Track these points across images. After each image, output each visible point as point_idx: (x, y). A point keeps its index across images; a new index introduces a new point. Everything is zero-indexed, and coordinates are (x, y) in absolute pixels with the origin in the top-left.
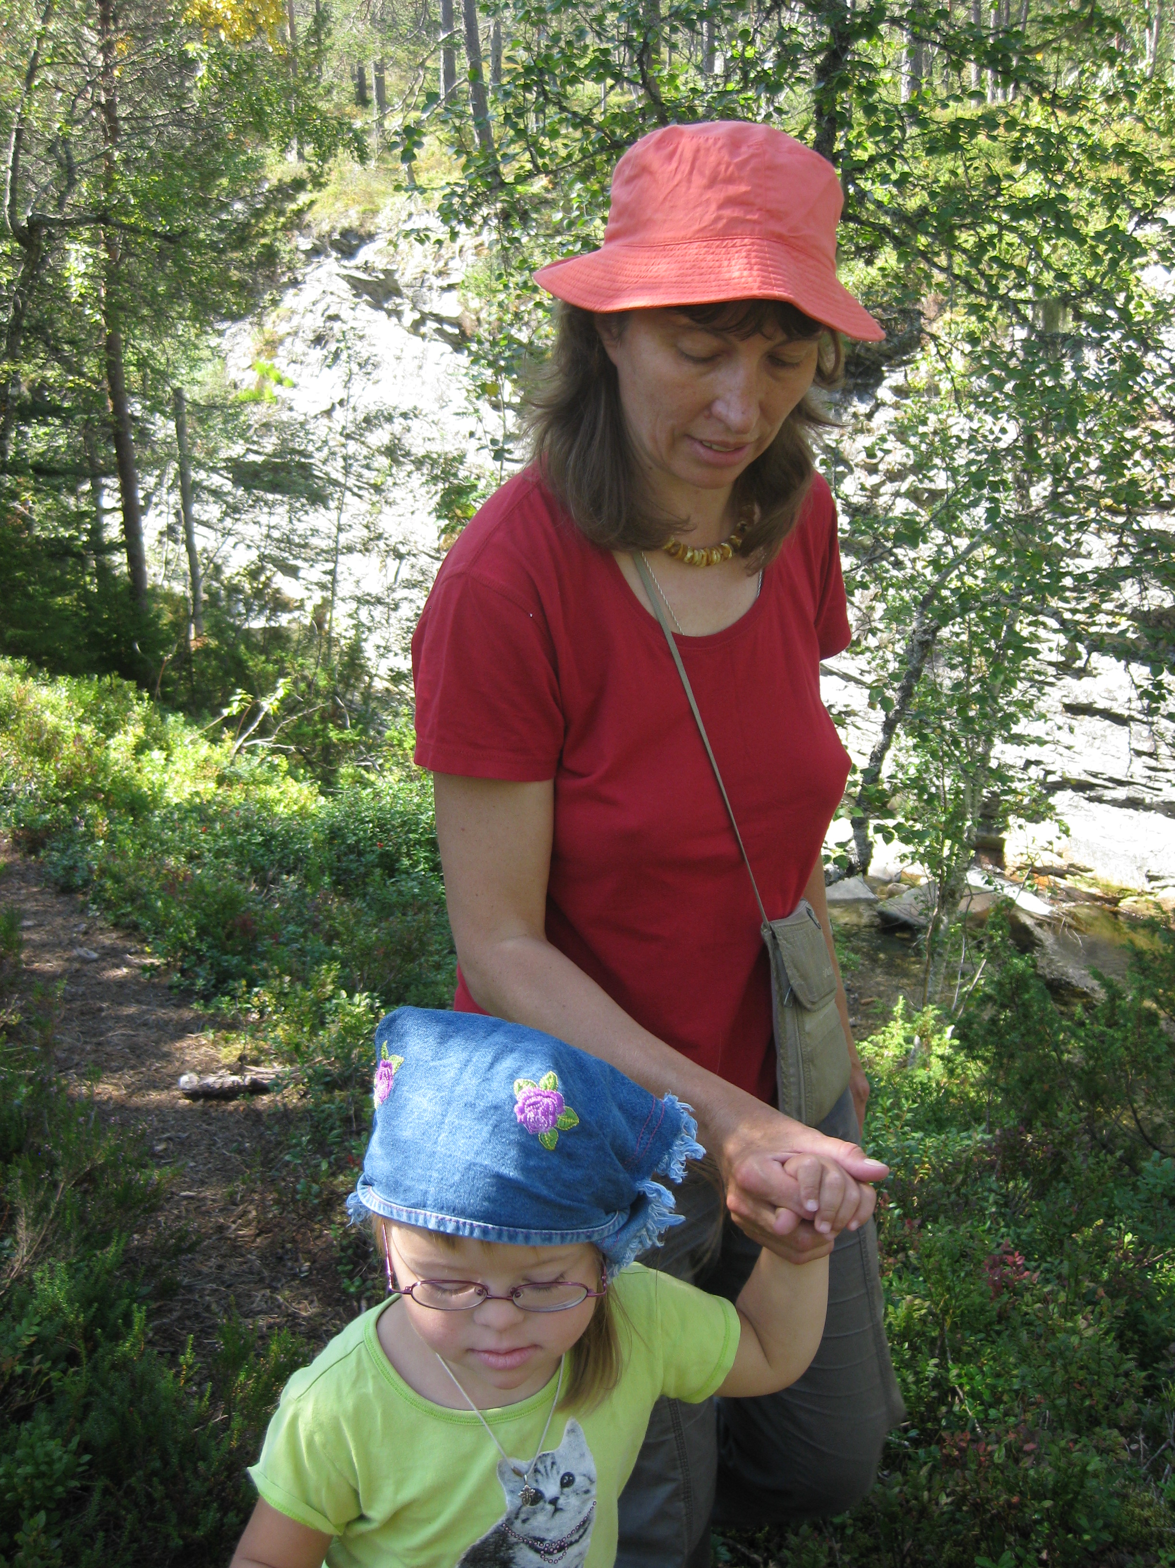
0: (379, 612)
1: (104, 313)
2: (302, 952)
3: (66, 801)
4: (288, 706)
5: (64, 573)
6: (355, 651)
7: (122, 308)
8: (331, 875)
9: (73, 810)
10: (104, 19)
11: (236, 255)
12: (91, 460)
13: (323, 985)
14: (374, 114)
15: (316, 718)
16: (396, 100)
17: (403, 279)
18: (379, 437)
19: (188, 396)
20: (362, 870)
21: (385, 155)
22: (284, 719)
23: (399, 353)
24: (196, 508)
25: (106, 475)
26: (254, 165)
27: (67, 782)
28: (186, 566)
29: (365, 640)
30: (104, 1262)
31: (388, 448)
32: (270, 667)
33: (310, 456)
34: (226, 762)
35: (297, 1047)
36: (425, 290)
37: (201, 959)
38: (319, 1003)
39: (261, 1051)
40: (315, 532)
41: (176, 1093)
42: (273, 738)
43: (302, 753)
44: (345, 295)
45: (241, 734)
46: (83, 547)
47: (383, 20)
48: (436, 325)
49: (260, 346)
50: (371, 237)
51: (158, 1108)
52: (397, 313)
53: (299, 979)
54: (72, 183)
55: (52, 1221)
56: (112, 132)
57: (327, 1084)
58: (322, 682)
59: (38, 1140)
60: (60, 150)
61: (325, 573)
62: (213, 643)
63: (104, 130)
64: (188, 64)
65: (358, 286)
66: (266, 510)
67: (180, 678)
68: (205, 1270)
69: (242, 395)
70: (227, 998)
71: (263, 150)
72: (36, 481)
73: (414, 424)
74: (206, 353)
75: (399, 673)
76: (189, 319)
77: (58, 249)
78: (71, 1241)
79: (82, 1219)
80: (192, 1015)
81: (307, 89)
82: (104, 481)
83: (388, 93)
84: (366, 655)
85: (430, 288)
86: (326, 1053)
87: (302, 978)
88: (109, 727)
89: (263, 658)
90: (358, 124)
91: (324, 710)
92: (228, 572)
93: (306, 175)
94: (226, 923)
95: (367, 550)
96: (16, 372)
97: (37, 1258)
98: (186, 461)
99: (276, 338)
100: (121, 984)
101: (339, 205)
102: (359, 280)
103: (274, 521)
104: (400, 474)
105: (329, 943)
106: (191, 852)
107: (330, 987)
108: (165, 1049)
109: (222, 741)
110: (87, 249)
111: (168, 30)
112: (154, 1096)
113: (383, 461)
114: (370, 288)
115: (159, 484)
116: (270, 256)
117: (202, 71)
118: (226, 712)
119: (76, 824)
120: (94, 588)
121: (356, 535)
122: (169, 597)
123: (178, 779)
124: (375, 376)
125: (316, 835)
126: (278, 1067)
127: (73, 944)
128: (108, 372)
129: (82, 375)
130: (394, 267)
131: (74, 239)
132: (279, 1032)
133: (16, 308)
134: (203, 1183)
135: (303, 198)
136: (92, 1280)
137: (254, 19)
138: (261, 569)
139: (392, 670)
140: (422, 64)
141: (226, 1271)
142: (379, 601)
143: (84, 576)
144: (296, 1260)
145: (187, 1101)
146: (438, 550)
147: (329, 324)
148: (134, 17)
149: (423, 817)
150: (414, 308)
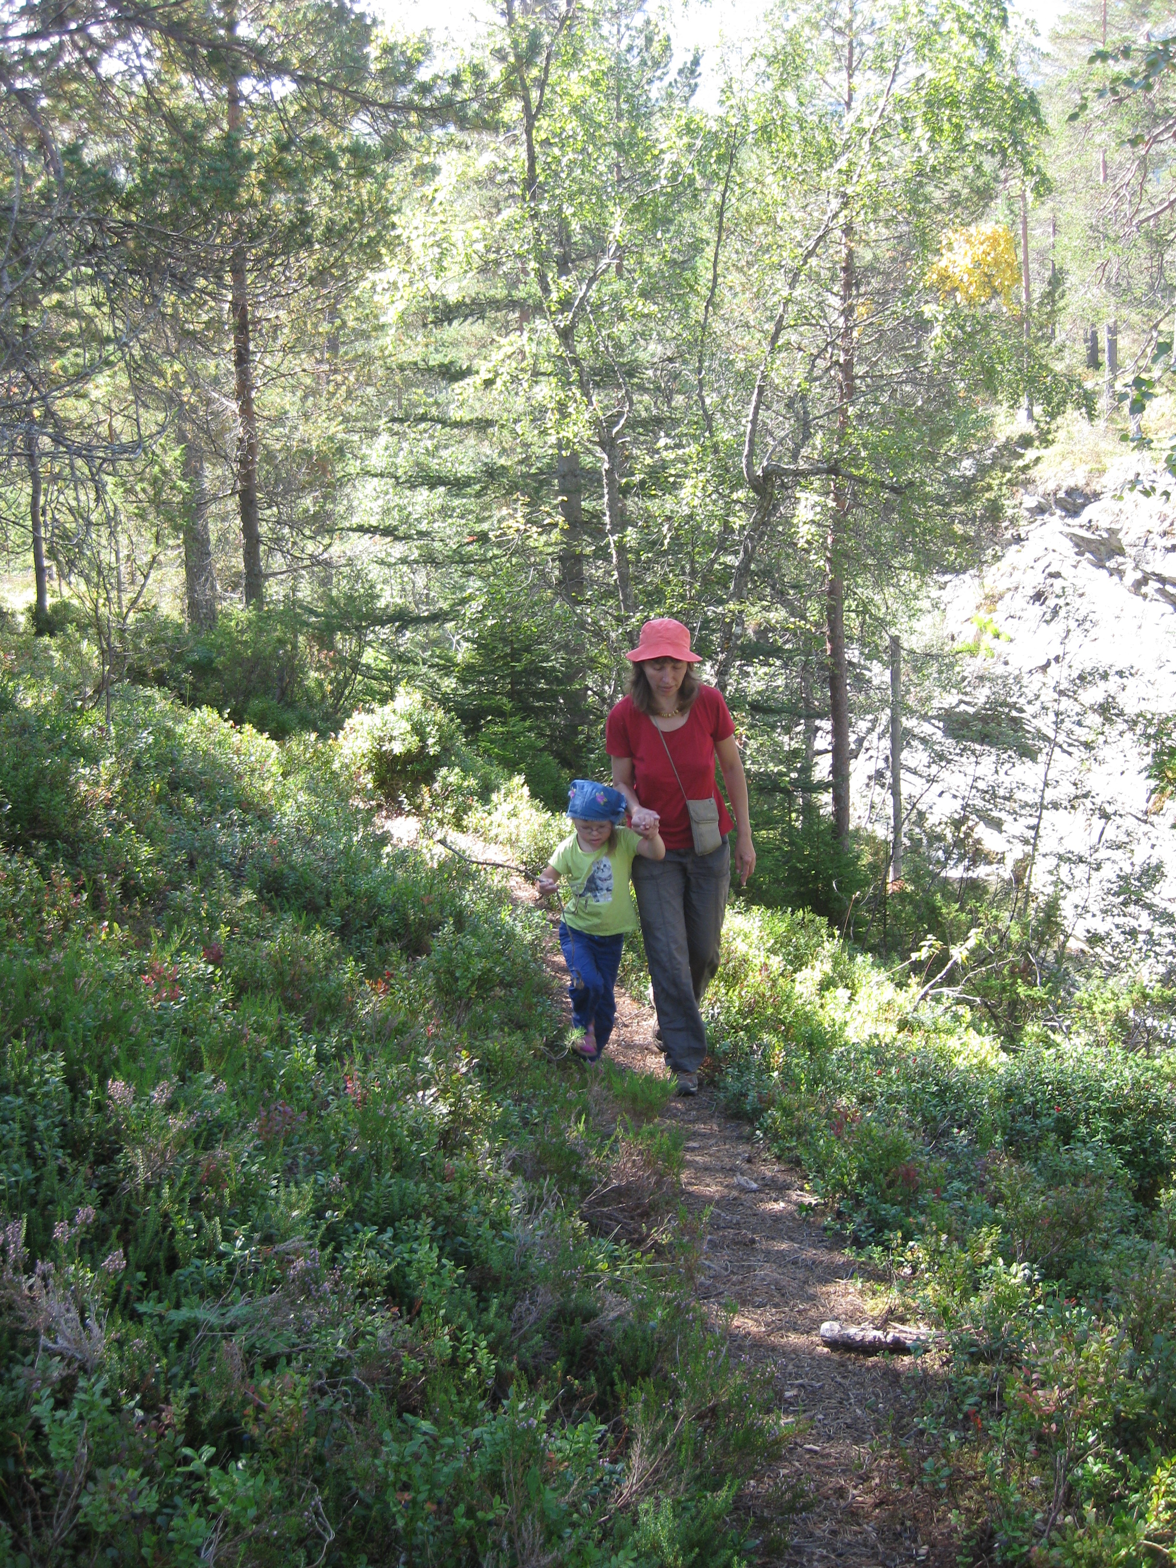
0: (1081, 871)
1: (828, 560)
2: (964, 1211)
3: (746, 1028)
4: (979, 957)
5: (771, 809)
6: (1052, 908)
7: (846, 556)
8: (1004, 1134)
9: (752, 1038)
10: (847, 286)
11: (961, 509)
12: (807, 701)
13: (981, 1249)
14: (1105, 374)
15: (1005, 972)
16: (1128, 361)
17: (1125, 540)
18: (1093, 695)
19: (905, 645)
20: (1037, 1132)
21: (1115, 416)
22: (973, 969)
23: (1118, 613)
24: (905, 755)
25: (821, 716)
26: (986, 422)
27: (750, 1010)
28: (890, 811)
29: (1064, 898)
30: (712, 1506)
31: (1101, 706)
32: (963, 917)
33: (1021, 711)
34: (910, 1008)
35: (945, 1310)
36: (1148, 549)
37: (858, 1203)
38: (975, 1266)
39: (907, 1308)
40: (1021, 786)
41: (816, 1339)
42: (959, 988)
43: (987, 1006)
44: (1067, 553)
45: (927, 981)
46: (790, 782)
47: (1118, 285)
48: (1158, 585)
49: (980, 600)
50: (1096, 496)
51: (794, 1351)
52: (1119, 572)
53: (957, 1239)
54: (807, 436)
55: (667, 1453)
56: (850, 392)
57: (972, 1354)
58: (1015, 936)
59: (667, 1367)
60: (798, 405)
61: (1030, 828)
62: (910, 888)
63: (841, 388)
64: (923, 325)
65: (1081, 545)
66: (973, 759)
67: (873, 920)
68: (818, 1533)
69: (957, 646)
70: (880, 1249)
71: (994, 409)
72: (753, 718)
73: (1129, 682)
74: (925, 604)
75: (1095, 935)
76: (911, 570)
77: (789, 497)
78: (685, 1476)
79: (698, 1455)
80: (842, 1260)
81: (1039, 349)
82: (818, 723)
83: (1120, 356)
84: (1063, 913)
85: (1154, 548)
86: (975, 1320)
87: (959, 1238)
88: (798, 961)
89: (957, 906)
90: (1089, 385)
91: (1014, 965)
92: (932, 820)
93: (1035, 433)
94: (889, 1170)
95: (1073, 807)
96: (741, 612)
97: (647, 1488)
98: (899, 708)
99: (996, 592)
100: (777, 1218)
101: (1067, 465)
102: (1083, 538)
103: (980, 771)
104: (1112, 732)
105: (994, 1205)
106: (863, 1093)
107: (988, 1252)
108: (811, 1291)
109: (908, 986)
110: (816, 498)
111: (907, 293)
112: (794, 1339)
113: (1094, 720)
114: (1093, 546)
115: (870, 730)
116: (994, 511)
117: (937, 331)
118: (914, 956)
119: (753, 1052)
120: (798, 825)
121: (1063, 792)
122: (871, 839)
123: (860, 1019)
124: (1092, 634)
125: (992, 1090)
126: (924, 1329)
127: (732, 1171)
128: (829, 615)
129: (803, 617)
130: (1117, 526)
131: (805, 488)
132: (929, 1291)
133: (746, 551)
134: (830, 1438)
135: (1030, 454)
136: (697, 1522)
137: (990, 282)
138: (964, 820)
139: (1088, 931)
140: (1155, 327)
141: (839, 1538)
142: (1081, 860)
143: (790, 812)
144: (915, 1541)
145: (826, 1350)
146: (1146, 813)
147: (1050, 581)
148: (875, 283)
149: (1106, 1085)
150: (1137, 567)
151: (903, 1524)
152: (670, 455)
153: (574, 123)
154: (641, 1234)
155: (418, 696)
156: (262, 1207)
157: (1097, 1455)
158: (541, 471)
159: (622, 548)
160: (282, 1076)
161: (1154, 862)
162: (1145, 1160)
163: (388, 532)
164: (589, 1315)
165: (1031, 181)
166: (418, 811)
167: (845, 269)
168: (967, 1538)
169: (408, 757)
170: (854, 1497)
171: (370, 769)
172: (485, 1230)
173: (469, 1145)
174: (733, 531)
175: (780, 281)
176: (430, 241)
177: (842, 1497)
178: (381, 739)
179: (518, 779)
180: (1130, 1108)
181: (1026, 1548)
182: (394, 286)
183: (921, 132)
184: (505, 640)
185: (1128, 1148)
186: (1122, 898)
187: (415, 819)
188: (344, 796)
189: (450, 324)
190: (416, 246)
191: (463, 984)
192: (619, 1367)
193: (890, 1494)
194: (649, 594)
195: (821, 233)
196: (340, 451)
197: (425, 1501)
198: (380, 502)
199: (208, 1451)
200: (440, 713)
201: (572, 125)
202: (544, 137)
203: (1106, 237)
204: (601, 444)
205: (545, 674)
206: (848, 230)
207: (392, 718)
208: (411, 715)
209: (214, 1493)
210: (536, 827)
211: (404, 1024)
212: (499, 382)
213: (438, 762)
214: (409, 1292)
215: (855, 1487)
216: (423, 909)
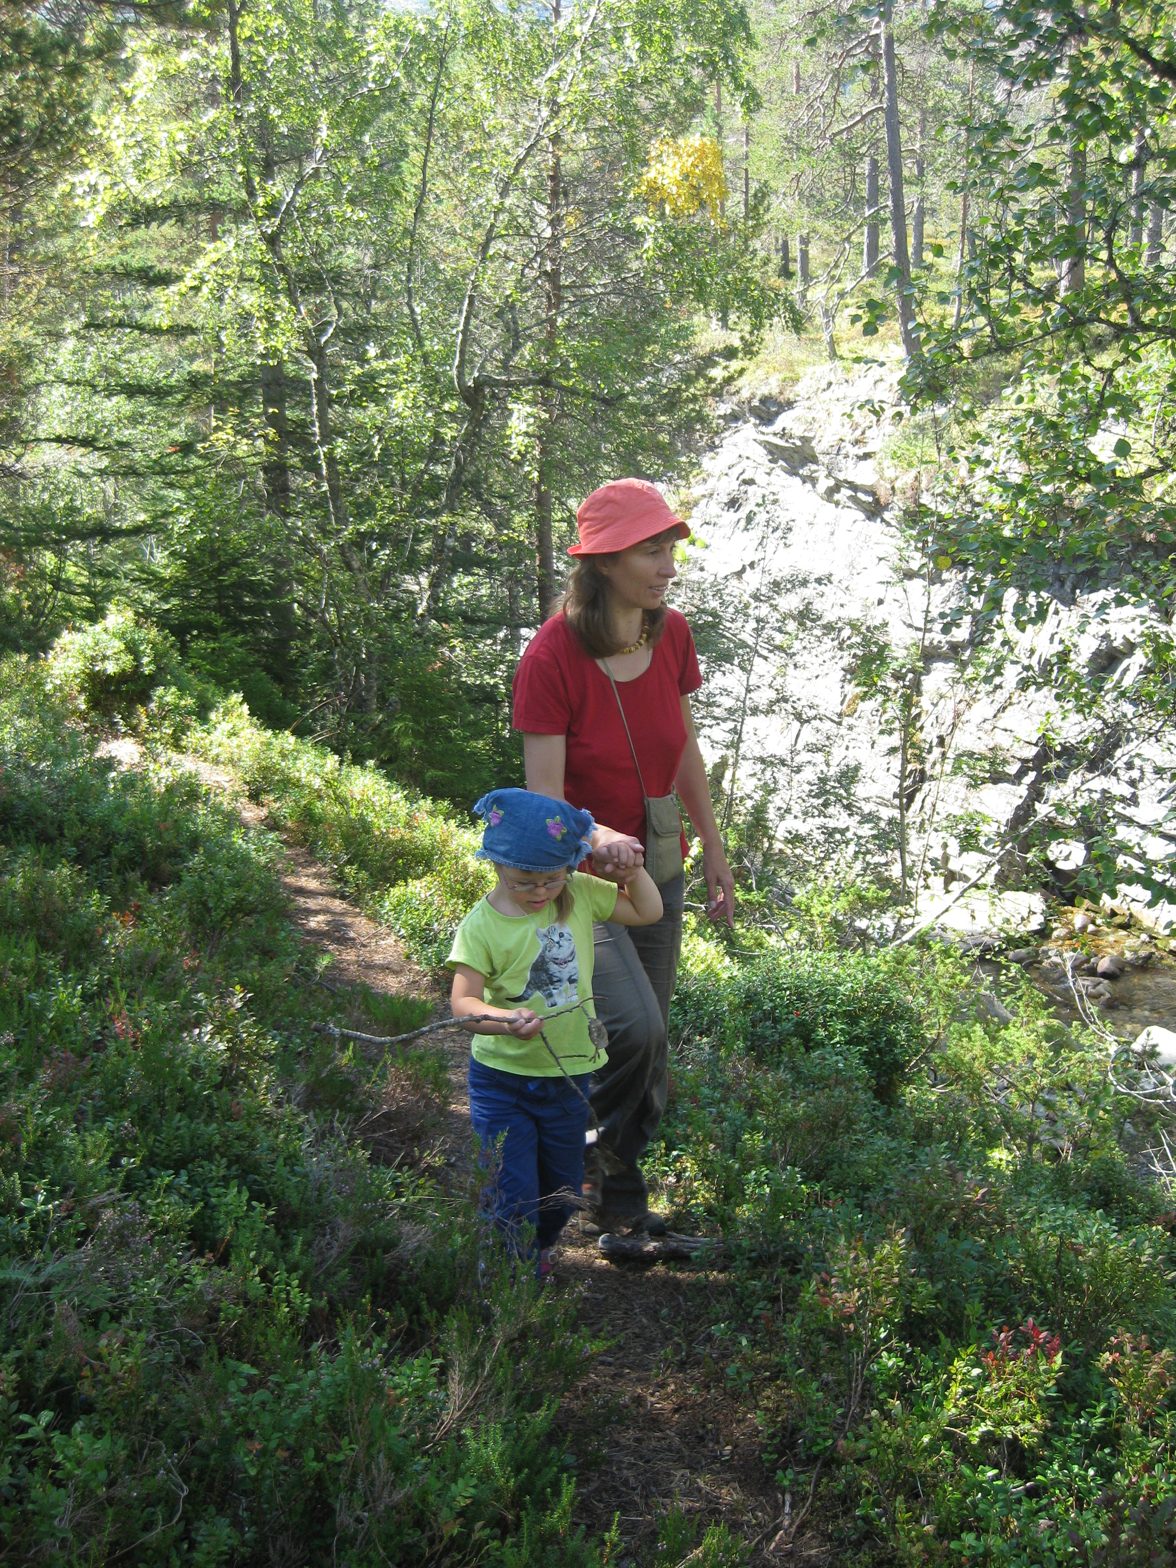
0: (782, 775)
1: (540, 471)
2: (722, 1118)
5: (480, 718)
6: (759, 811)
7: (556, 466)
8: (745, 1039)
10: (555, 194)
11: (665, 418)
12: (512, 610)
14: (797, 286)
16: (820, 272)
17: (819, 447)
18: (790, 602)
20: (778, 1037)
23: (811, 519)
25: (525, 625)
26: (684, 332)
29: (769, 802)
30: (534, 1426)
31: (798, 613)
33: (717, 616)
36: (840, 457)
40: (722, 691)
41: (594, 1252)
44: (760, 461)
47: (812, 196)
48: (850, 493)
50: (790, 404)
51: (575, 1265)
52: (811, 480)
53: (719, 1147)
54: (517, 347)
55: (486, 1378)
56: (555, 300)
58: (732, 841)
60: (507, 315)
61: (732, 732)
63: (549, 298)
64: (634, 237)
65: (775, 453)
68: (623, 1441)
71: (700, 320)
72: (464, 628)
73: (827, 589)
75: (796, 836)
77: (501, 408)
78: (504, 1400)
79: (515, 1379)
81: (744, 261)
82: (523, 632)
83: (813, 265)
84: (769, 816)
85: (846, 456)
87: (721, 1146)
93: (739, 345)
95: (773, 711)
96: (453, 524)
97: (468, 1413)
99: (691, 499)
101: (761, 373)
102: (776, 446)
104: (808, 638)
105: (751, 1112)
110: (528, 409)
111: (617, 205)
112: (572, 1253)
113: (794, 626)
114: (786, 453)
117: (649, 243)
121: (763, 697)
124: (788, 540)
125: (731, 998)
128: (538, 527)
130: (811, 435)
131: (517, 399)
132: (698, 1199)
133: (458, 462)
134: (620, 1348)
135: (734, 366)
136: (521, 1443)
137: (698, 194)
139: (790, 832)
140: (848, 239)
141: (644, 1444)
142: (783, 762)
143: (497, 721)
144: (718, 1442)
145: (605, 1262)
146: (840, 715)
147: (743, 488)
148: (582, 193)
149: (841, 988)
150: (829, 475)
151: (704, 1427)
152: (380, 365)
153: (279, 21)
154: (413, 1157)
155: (130, 614)
156: (58, 1159)
157: (889, 1350)
158: (243, 380)
159: (331, 460)
160: (51, 1020)
161: (853, 764)
162: (880, 1059)
163: (87, 442)
164: (390, 1245)
165: (740, 96)
166: (134, 731)
167: (552, 178)
168: (772, 1436)
169: (122, 677)
170: (652, 1404)
171: (83, 690)
172: (280, 1168)
173: (245, 1077)
174: (443, 442)
175: (491, 190)
176: (131, 142)
177: (640, 1405)
178: (93, 659)
179: (236, 698)
180: (864, 1010)
181: (830, 1442)
182: (93, 189)
183: (631, 43)
184: (213, 554)
185: (865, 1049)
186: (820, 801)
187: (132, 740)
188: (59, 719)
189: (147, 227)
190: (117, 146)
191: (216, 915)
192: (423, 1295)
193: (687, 1399)
194: (358, 506)
195: (532, 141)
196: (29, 357)
197: (276, 1449)
198: (68, 409)
199: (46, 1416)
200: (154, 632)
201: (276, 23)
202: (248, 34)
203: (798, 148)
204: (311, 354)
205: (253, 588)
206: (556, 139)
207: (104, 637)
208: (123, 633)
209: (59, 1458)
210: (258, 746)
211: (164, 958)
212: (205, 289)
213: (153, 681)
214: (209, 1234)
215: (652, 1395)
216: (160, 837)
